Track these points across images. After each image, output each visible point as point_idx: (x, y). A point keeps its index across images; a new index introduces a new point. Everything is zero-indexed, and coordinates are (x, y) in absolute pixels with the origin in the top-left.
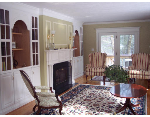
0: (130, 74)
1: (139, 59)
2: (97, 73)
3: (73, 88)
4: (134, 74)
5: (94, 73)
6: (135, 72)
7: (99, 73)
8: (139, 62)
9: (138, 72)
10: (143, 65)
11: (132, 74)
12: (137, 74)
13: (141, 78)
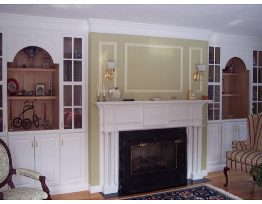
3: (189, 187)
5: (240, 164)
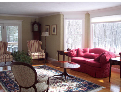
0: (32, 56)
1: (32, 45)
2: (6, 59)
4: (35, 56)
6: (36, 54)
7: (7, 59)
8: (33, 47)
9: (38, 54)
10: (36, 49)
11: (33, 56)
12: (37, 56)
13: (40, 58)
